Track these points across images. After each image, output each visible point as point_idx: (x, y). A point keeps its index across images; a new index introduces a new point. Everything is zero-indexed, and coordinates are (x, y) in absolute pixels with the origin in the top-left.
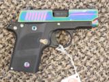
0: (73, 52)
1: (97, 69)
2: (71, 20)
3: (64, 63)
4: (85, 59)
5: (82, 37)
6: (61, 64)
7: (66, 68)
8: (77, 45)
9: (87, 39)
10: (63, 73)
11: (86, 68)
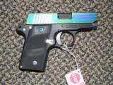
0: (75, 50)
1: (95, 65)
2: (74, 22)
3: (67, 60)
4: (85, 56)
5: (82, 37)
6: (65, 61)
7: (69, 64)
8: (78, 44)
9: (86, 39)
10: (66, 69)
11: (86, 64)
